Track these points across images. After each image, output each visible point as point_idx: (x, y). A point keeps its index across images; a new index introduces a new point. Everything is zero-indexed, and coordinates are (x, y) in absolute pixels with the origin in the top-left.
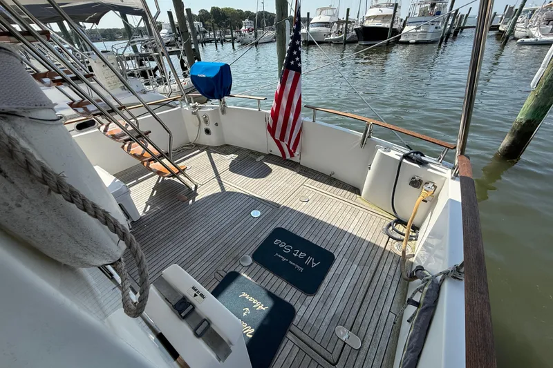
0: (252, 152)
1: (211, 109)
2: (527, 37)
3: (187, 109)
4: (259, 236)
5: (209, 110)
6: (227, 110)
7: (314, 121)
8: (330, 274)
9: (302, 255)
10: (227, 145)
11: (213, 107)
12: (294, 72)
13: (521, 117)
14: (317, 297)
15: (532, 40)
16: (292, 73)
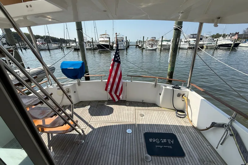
0: (99, 101)
1: (71, 85)
2: (147, 48)
3: (52, 87)
4: (141, 142)
5: (69, 85)
6: (81, 83)
7: (131, 81)
8: (180, 142)
9: (165, 141)
10: (81, 102)
11: (71, 84)
12: (117, 63)
13: (169, 71)
14: (187, 155)
15: (148, 49)
16: (116, 63)
